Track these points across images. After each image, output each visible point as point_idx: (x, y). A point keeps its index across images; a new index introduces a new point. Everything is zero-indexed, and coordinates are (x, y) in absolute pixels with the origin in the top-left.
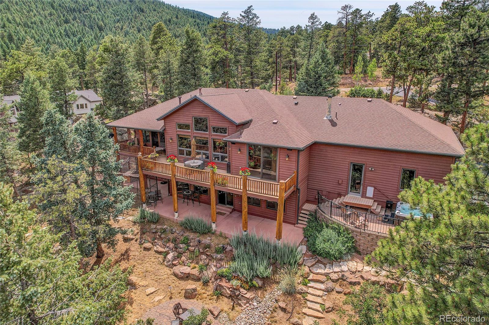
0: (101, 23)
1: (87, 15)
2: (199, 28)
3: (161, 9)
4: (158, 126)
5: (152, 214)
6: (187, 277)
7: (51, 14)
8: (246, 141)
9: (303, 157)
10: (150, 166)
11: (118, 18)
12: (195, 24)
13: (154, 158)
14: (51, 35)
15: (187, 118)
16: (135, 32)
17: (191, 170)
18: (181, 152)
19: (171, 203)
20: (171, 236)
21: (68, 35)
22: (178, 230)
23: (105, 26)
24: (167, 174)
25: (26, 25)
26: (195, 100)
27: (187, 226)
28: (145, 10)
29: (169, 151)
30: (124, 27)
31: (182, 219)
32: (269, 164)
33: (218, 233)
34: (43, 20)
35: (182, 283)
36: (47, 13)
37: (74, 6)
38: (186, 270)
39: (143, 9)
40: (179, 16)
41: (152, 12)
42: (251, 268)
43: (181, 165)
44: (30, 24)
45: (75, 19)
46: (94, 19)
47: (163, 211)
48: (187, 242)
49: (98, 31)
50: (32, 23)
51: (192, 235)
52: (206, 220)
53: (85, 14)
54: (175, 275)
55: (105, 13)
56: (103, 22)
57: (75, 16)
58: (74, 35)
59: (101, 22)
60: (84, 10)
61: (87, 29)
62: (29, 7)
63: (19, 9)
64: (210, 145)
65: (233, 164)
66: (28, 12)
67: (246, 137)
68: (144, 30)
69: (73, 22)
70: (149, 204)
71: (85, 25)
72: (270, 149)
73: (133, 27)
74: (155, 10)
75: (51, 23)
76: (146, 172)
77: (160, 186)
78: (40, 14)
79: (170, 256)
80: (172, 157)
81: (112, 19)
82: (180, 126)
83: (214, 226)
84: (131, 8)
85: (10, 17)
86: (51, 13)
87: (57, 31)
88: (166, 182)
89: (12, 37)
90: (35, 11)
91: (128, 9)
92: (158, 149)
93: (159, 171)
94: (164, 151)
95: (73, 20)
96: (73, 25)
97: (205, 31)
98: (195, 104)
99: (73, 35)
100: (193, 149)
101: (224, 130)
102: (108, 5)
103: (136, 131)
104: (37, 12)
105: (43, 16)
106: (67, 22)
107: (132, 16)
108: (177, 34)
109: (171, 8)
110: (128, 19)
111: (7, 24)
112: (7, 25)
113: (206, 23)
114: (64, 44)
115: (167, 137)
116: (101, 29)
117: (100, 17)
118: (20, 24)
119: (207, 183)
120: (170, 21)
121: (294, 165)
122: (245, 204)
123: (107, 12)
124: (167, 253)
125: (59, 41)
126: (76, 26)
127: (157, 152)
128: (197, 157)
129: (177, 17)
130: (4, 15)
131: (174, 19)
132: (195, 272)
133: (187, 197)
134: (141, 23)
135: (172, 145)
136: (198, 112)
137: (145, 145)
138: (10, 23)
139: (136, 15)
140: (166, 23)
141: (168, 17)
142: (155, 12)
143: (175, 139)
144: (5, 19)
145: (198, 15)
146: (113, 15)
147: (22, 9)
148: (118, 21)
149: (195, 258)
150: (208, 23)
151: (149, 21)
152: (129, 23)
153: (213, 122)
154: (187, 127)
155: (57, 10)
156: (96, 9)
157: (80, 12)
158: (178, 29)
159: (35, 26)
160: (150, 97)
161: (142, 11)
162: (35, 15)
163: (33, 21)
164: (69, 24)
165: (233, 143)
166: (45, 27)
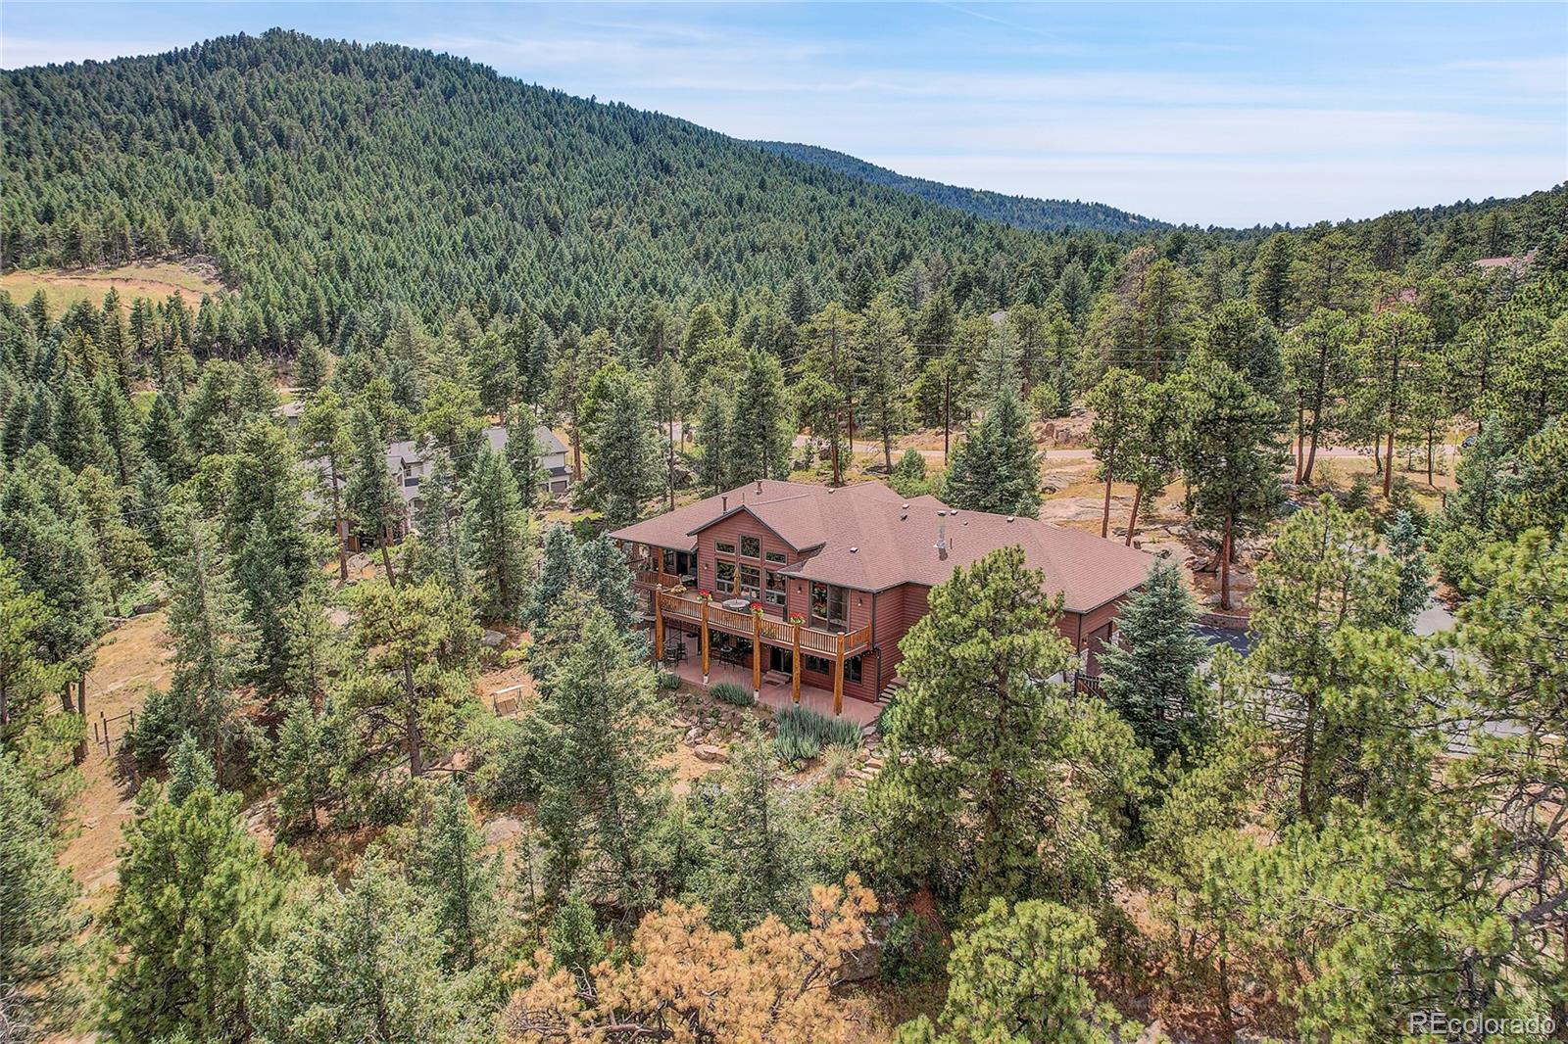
0: (554, 209)
1: (520, 189)
2: (822, 220)
3: (720, 162)
4: (688, 544)
5: (672, 678)
6: (713, 758)
7: (432, 193)
8: (808, 577)
9: (882, 604)
10: (674, 604)
11: (601, 192)
12: (811, 205)
13: (679, 594)
14: (432, 252)
15: (732, 536)
16: (644, 238)
17: (731, 613)
18: (720, 586)
19: (699, 664)
20: (696, 708)
21: (471, 251)
22: (706, 700)
23: (566, 217)
24: (696, 617)
25: (376, 227)
26: (742, 512)
27: (721, 695)
28: (674, 165)
29: (702, 583)
30: (615, 221)
31: (714, 685)
32: (838, 611)
33: (761, 706)
34: (415, 211)
35: (706, 764)
36: (424, 188)
37: (489, 166)
38: (713, 749)
39: (668, 165)
40: (769, 182)
41: (695, 170)
42: (795, 745)
43: (718, 606)
44: (385, 225)
45: (489, 202)
46: (538, 199)
47: (686, 674)
48: (716, 715)
49: (546, 234)
50: (389, 221)
51: (724, 707)
52: (746, 688)
53: (515, 185)
54: (698, 755)
55: (566, 179)
56: (561, 207)
57: (490, 194)
58: (488, 250)
59: (556, 208)
60: (513, 175)
61: (518, 226)
62: (385, 176)
63: (361, 184)
64: (764, 578)
65: (791, 608)
66: (382, 191)
67: (810, 570)
68: (669, 229)
69: (483, 210)
70: (667, 663)
71: (513, 218)
72: (840, 591)
73: (640, 222)
74: (701, 165)
75: (433, 216)
76: (666, 614)
77: (685, 639)
78: (408, 193)
79: (692, 733)
80: (703, 592)
81: (585, 198)
82: (721, 547)
83: (756, 695)
84: (635, 163)
85: (342, 208)
86: (433, 188)
87: (445, 239)
88: (695, 632)
89: (347, 264)
90: (397, 187)
91: (627, 166)
92: (686, 578)
93: (685, 614)
94: (695, 582)
95: (485, 203)
96: (485, 219)
97: (837, 231)
98: (742, 516)
99: (486, 247)
100: (737, 582)
101: (780, 558)
102: (577, 157)
103: (651, 548)
104: (402, 188)
105: (415, 198)
106: (469, 211)
107: (638, 185)
108: (759, 242)
109: (747, 156)
110: (628, 194)
111: (336, 228)
112: (335, 232)
113: (844, 201)
114: (466, 280)
115: (700, 562)
116: (554, 227)
117: (552, 192)
118: (363, 226)
119: (749, 632)
120: (740, 202)
121: (868, 614)
122: (796, 663)
123: (572, 178)
124: (689, 729)
125: (454, 272)
126: (492, 222)
127: (685, 584)
128: (743, 593)
129: (762, 186)
130: (329, 204)
131: (754, 193)
132: (725, 752)
133: (725, 657)
134: (662, 209)
135: (707, 574)
136: (746, 529)
137: (666, 571)
138: (342, 223)
139: (648, 185)
140: (730, 207)
141: (739, 187)
142: (702, 171)
143: (713, 565)
144: (331, 214)
145: (824, 173)
146: (586, 186)
147: (369, 184)
148: (601, 202)
149: (726, 736)
150: (852, 203)
151: (684, 203)
152: (630, 210)
153: (767, 547)
154: (729, 548)
155: (448, 180)
156: (545, 170)
157: (504, 182)
158: (762, 226)
159: (396, 229)
160: (677, 467)
161: (667, 169)
162: (397, 198)
163: (391, 213)
164: (475, 217)
165: (791, 578)
166: (418, 229)
